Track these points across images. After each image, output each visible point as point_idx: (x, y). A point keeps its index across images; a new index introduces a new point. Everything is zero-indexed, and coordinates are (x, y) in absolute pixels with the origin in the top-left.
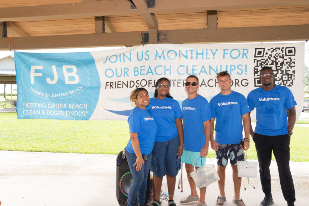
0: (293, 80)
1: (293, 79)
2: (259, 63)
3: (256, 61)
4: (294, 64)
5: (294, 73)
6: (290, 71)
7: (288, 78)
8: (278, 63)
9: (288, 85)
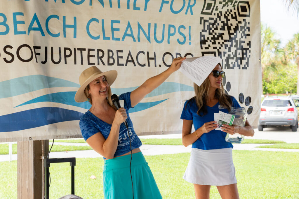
0: (248, 58)
1: (248, 56)
2: (207, 24)
3: (203, 21)
4: (249, 31)
5: (250, 47)
6: (244, 42)
7: (243, 54)
8: (230, 27)
9: (243, 66)
